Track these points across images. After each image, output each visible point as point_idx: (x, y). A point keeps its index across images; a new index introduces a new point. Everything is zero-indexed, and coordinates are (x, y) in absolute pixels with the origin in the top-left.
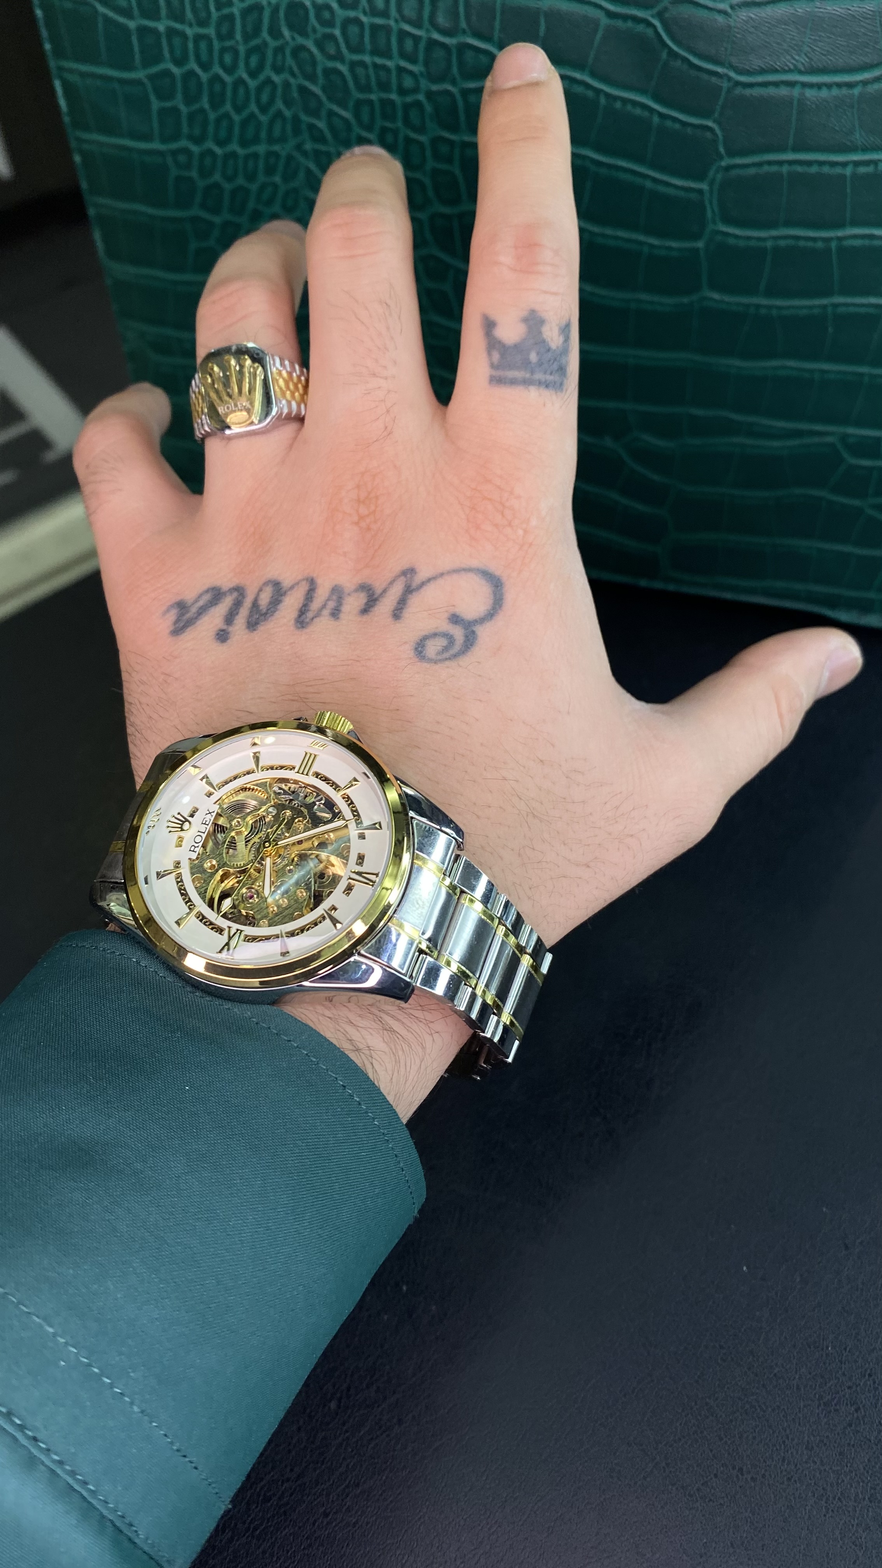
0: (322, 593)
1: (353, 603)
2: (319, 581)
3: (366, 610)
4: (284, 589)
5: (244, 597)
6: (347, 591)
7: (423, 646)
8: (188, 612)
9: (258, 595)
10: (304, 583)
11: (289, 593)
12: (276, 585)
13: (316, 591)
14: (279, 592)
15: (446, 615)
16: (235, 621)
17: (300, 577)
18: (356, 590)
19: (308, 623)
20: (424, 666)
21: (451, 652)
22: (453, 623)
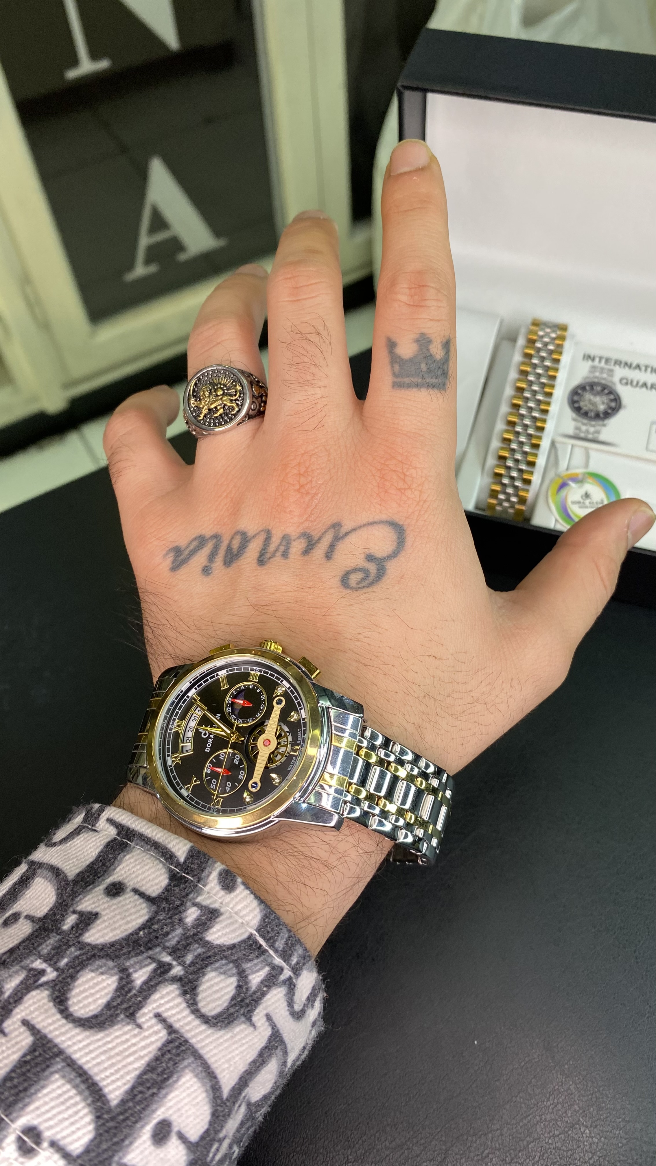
0: (275, 541)
2: (273, 532)
3: (306, 552)
4: (249, 538)
5: (221, 543)
6: (293, 538)
7: (348, 579)
8: (181, 554)
9: (231, 541)
13: (272, 538)
15: (363, 556)
16: (215, 560)
17: (260, 529)
18: (299, 538)
19: (266, 561)
20: (348, 591)
21: (367, 582)
22: (368, 561)
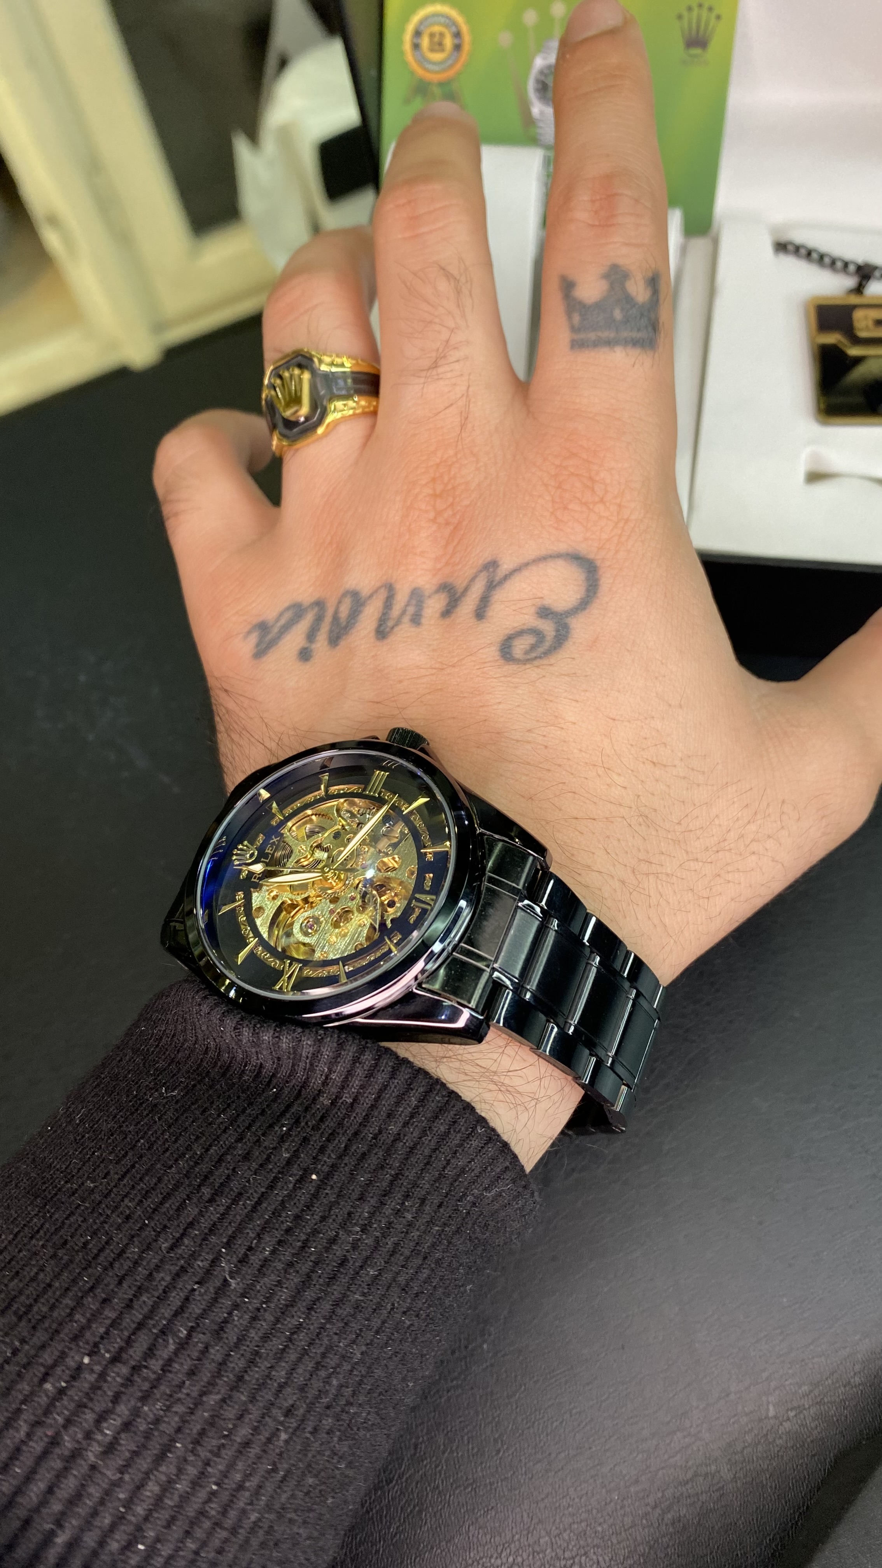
0: (401, 598)
1: (434, 605)
2: (397, 586)
3: (447, 613)
4: (363, 599)
5: (324, 611)
6: (427, 594)
7: (510, 647)
8: (269, 633)
9: (337, 607)
10: (382, 590)
11: (369, 602)
12: (355, 595)
13: (395, 596)
14: (358, 601)
15: (533, 610)
16: (317, 638)
17: (378, 584)
18: (437, 591)
19: (389, 632)
20: (512, 668)
21: (541, 650)
22: (541, 617)
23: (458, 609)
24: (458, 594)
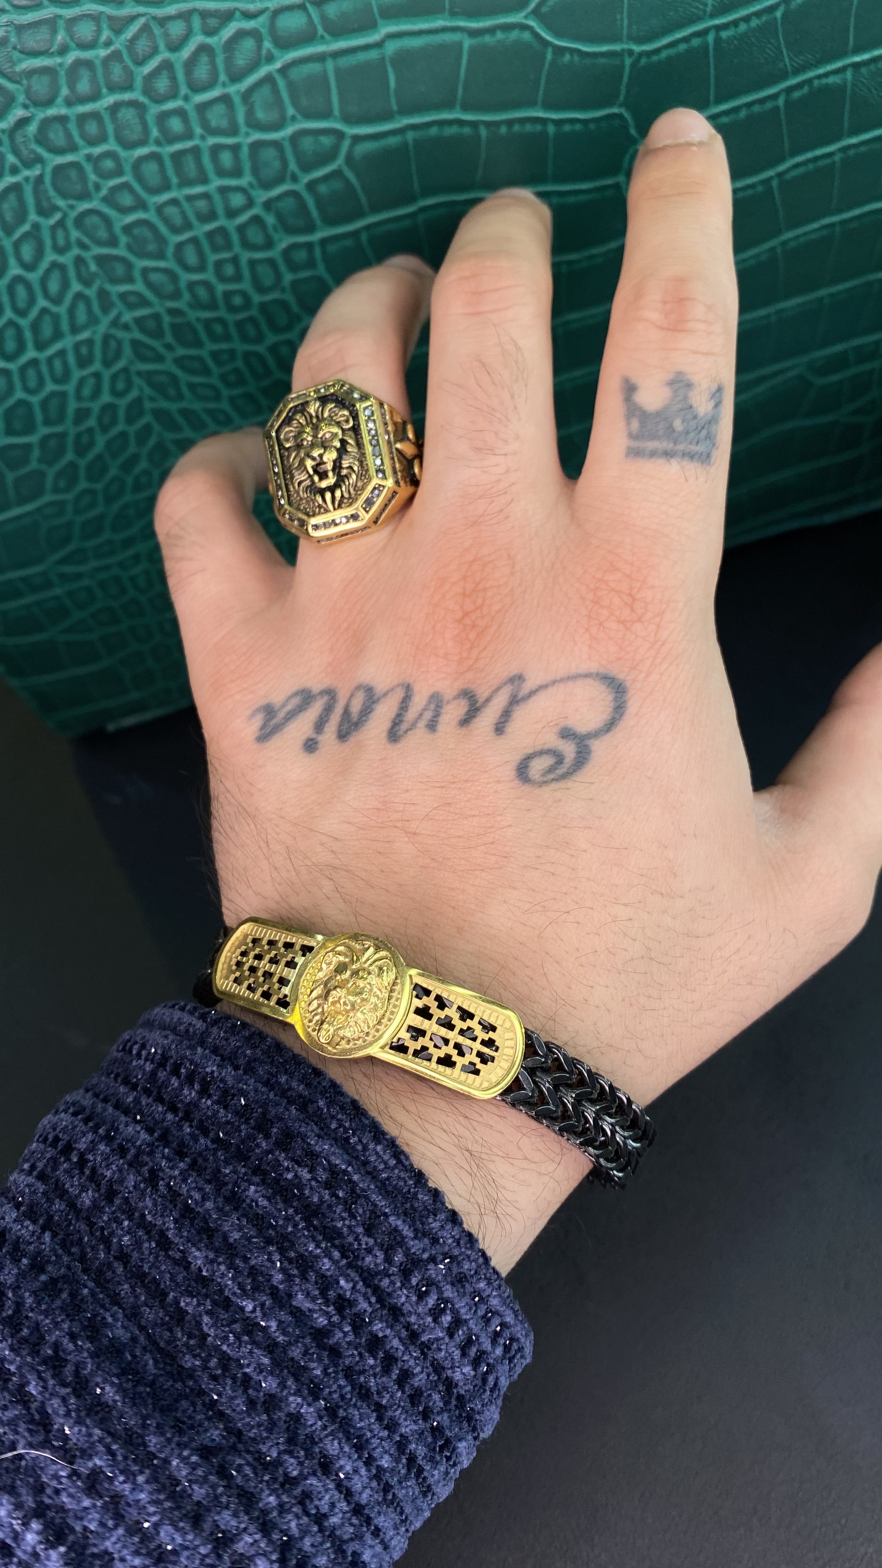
1: (453, 712)
2: (416, 688)
4: (377, 696)
5: (335, 702)
6: (446, 699)
8: (274, 717)
9: (350, 700)
10: (399, 689)
11: (383, 700)
12: (369, 690)
13: (413, 698)
14: (371, 698)
16: (325, 730)
18: (458, 697)
19: (401, 736)
20: (527, 787)
22: (563, 737)
23: (476, 720)
24: (478, 705)
